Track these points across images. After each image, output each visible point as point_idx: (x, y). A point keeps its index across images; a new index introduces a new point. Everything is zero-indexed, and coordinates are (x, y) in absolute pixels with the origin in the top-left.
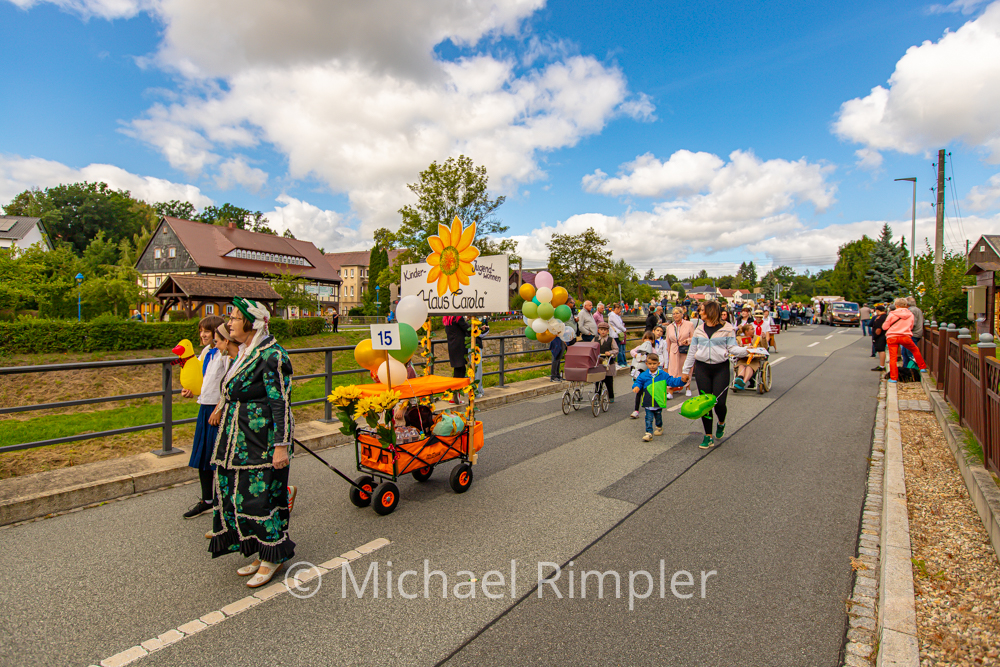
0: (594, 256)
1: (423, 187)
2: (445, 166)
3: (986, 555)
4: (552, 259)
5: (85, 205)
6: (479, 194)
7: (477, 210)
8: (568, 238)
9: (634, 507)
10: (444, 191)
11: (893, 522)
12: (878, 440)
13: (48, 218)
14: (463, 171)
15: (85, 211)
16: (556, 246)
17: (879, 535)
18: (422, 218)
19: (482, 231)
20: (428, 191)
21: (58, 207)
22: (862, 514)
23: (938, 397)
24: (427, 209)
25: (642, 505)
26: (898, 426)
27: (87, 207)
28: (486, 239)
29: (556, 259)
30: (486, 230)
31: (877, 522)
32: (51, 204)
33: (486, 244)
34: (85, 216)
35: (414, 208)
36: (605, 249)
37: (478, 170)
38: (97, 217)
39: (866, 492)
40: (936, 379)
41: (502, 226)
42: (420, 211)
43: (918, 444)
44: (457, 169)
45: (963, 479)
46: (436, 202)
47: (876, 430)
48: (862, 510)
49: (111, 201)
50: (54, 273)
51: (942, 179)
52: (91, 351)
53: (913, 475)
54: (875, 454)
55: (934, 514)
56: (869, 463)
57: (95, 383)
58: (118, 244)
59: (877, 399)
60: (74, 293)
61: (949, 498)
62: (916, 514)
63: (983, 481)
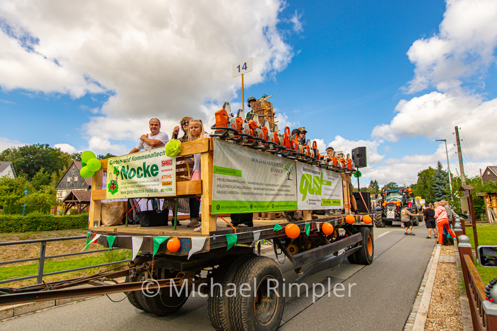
5: (37, 155)
12: (424, 280)
13: (17, 162)
15: (36, 158)
21: (23, 156)
22: (405, 325)
26: (435, 272)
27: (37, 156)
32: (20, 155)
34: (36, 160)
38: (42, 161)
39: (411, 311)
43: (443, 282)
47: (426, 274)
48: (406, 322)
49: (50, 153)
50: (14, 190)
51: (458, 140)
52: (24, 232)
53: (435, 302)
54: (422, 288)
55: (439, 325)
56: (417, 294)
57: (23, 249)
58: (51, 174)
59: (431, 255)
60: (21, 201)
61: (451, 316)
62: (430, 326)
63: (464, 305)
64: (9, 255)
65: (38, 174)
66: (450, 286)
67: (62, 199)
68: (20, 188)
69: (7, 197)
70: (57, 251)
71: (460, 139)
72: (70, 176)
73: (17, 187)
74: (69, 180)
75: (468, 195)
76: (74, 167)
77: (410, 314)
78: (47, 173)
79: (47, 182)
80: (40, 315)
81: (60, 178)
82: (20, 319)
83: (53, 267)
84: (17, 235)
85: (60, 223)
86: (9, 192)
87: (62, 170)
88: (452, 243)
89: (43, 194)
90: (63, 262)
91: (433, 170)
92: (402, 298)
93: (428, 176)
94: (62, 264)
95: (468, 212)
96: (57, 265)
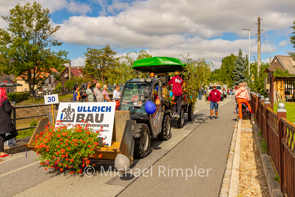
0: (110, 60)
1: (11, 18)
2: (25, 7)
3: (265, 191)
4: (87, 61)
6: (45, 24)
7: (44, 33)
8: (95, 50)
9: (124, 188)
10: (24, 21)
11: (233, 182)
12: (232, 146)
14: (36, 11)
16: (89, 54)
17: (229, 187)
18: (10, 36)
19: (47, 44)
20: (15, 20)
22: (223, 179)
23: (256, 125)
24: (14, 31)
25: (128, 186)
26: (240, 139)
28: (49, 49)
29: (89, 62)
30: (49, 44)
31: (228, 183)
33: (49, 52)
35: (6, 30)
36: (115, 57)
37: (44, 11)
39: (225, 169)
40: (255, 118)
41: (59, 42)
42: (9, 32)
43: (246, 147)
44: (32, 10)
45: (261, 160)
46: (19, 27)
47: (232, 142)
48: (223, 177)
51: (259, 30)
53: (244, 161)
54: (231, 152)
55: (249, 176)
56: (228, 157)
59: (234, 128)
75: (271, 76)
77: (225, 171)
88: (250, 118)
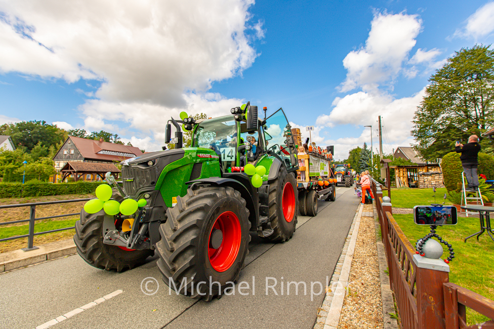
2: (195, 117)
5: (34, 130)
11: (344, 269)
12: (351, 230)
13: (15, 136)
15: (34, 133)
17: (340, 274)
21: (21, 131)
23: (375, 210)
26: (359, 223)
31: (340, 268)
32: (17, 130)
34: (34, 135)
38: (40, 136)
39: (341, 254)
40: (375, 203)
43: (364, 231)
44: (200, 118)
47: (352, 225)
48: (337, 262)
49: (47, 129)
50: (13, 161)
51: (380, 126)
52: (24, 197)
53: (359, 246)
54: (349, 236)
55: (362, 264)
56: (345, 240)
57: (24, 211)
58: (49, 148)
59: (356, 211)
60: (19, 170)
61: (369, 256)
62: (355, 265)
63: (380, 249)
64: (10, 217)
65: (36, 147)
66: (369, 234)
67: (60, 169)
68: (19, 159)
69: (6, 166)
70: (56, 212)
71: (382, 126)
72: (66, 149)
73: (16, 158)
74: (65, 152)
75: (387, 167)
76: (69, 142)
77: (340, 256)
78: (44, 146)
79: (46, 154)
80: (32, 269)
81: (58, 151)
82: (11, 273)
83: (53, 226)
84: (17, 199)
85: (58, 189)
86: (8, 162)
87: (59, 144)
88: (371, 203)
89: (41, 164)
90: (62, 222)
91: (360, 149)
92: (335, 243)
93: (357, 154)
94: (61, 224)
95: (386, 179)
96: (57, 224)
